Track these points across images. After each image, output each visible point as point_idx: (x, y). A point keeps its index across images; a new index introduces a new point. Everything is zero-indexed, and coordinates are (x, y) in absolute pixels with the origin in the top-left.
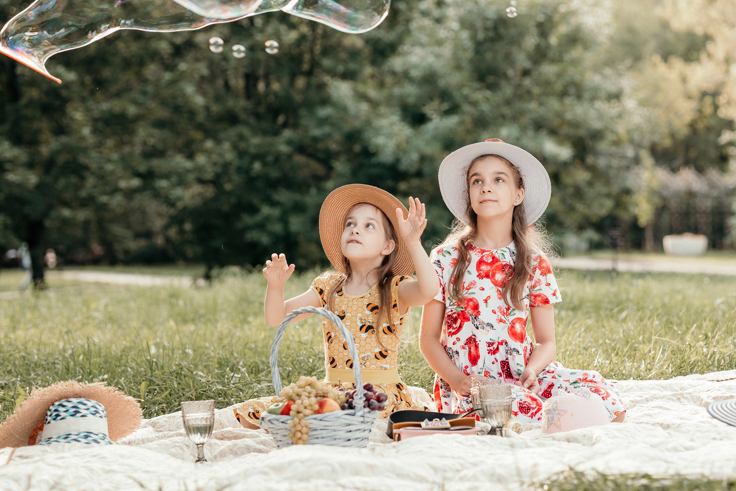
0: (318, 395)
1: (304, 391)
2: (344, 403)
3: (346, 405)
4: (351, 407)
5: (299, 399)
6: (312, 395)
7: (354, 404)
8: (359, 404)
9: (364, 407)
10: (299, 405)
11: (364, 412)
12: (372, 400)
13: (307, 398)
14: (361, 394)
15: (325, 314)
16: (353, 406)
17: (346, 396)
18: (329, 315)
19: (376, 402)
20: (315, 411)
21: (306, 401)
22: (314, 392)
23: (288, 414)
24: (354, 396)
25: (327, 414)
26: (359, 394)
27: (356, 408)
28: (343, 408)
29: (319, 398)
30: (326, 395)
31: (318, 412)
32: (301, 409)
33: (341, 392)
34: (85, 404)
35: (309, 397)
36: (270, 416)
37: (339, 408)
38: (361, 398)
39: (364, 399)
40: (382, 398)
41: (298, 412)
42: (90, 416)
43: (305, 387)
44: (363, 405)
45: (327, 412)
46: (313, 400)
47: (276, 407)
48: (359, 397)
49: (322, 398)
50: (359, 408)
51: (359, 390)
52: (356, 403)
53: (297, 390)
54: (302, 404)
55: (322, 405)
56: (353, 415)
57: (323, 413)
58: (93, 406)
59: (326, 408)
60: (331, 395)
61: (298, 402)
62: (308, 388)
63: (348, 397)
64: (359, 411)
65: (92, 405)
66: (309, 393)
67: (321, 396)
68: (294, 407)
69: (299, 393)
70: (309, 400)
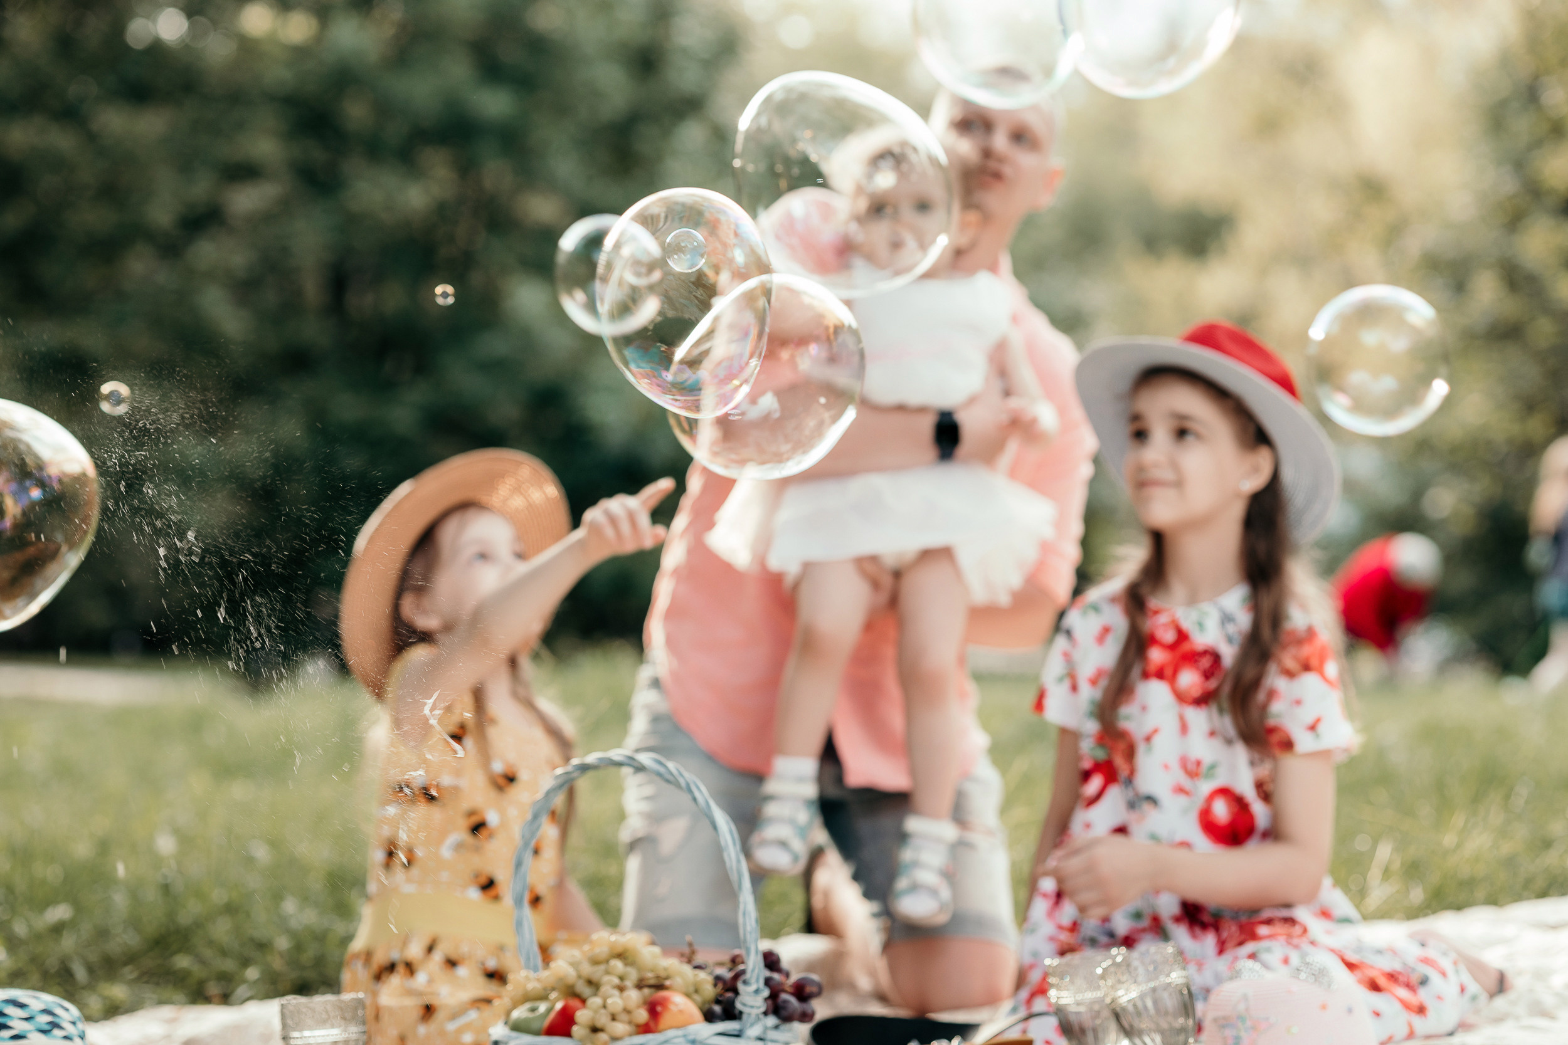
0: (644, 983)
1: (607, 973)
2: (709, 1002)
3: (717, 1009)
4: (730, 1013)
5: (595, 994)
6: (629, 983)
7: (738, 1006)
8: (752, 1007)
9: (765, 1013)
10: (596, 1012)
11: (766, 1029)
12: (784, 996)
13: (616, 992)
14: (757, 980)
15: (662, 770)
16: (737, 1012)
17: (715, 985)
18: (671, 774)
19: (793, 1000)
20: (638, 1026)
21: (616, 1001)
22: (633, 975)
23: (567, 1033)
24: (741, 987)
25: (670, 1033)
26: (753, 980)
27: (744, 1017)
28: (709, 1017)
29: (646, 991)
30: (667, 983)
31: (645, 1029)
32: (603, 1020)
33: (702, 975)
34: (22, 1006)
35: (621, 989)
36: (517, 1038)
37: (698, 1015)
38: (757, 991)
39: (766, 993)
40: (809, 989)
41: (595, 1030)
42: (37, 1039)
43: (607, 961)
44: (763, 1009)
45: (671, 1028)
46: (634, 996)
47: (531, 1015)
48: (753, 987)
49: (652, 990)
50: (753, 1016)
51: (753, 971)
52: (744, 1005)
53: (587, 969)
54: (604, 1007)
55: (654, 1009)
56: (738, 1035)
57: (660, 1032)
58: (47, 1012)
59: (666, 1019)
60: (677, 981)
61: (595, 1001)
62: (618, 965)
63: (720, 986)
64: (752, 1025)
65: (42, 1007)
66: (622, 978)
67: (650, 986)
68: (583, 1016)
69: (595, 978)
70: (621, 997)
